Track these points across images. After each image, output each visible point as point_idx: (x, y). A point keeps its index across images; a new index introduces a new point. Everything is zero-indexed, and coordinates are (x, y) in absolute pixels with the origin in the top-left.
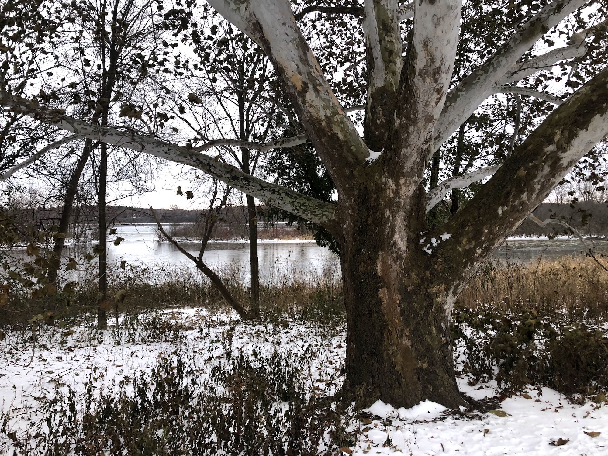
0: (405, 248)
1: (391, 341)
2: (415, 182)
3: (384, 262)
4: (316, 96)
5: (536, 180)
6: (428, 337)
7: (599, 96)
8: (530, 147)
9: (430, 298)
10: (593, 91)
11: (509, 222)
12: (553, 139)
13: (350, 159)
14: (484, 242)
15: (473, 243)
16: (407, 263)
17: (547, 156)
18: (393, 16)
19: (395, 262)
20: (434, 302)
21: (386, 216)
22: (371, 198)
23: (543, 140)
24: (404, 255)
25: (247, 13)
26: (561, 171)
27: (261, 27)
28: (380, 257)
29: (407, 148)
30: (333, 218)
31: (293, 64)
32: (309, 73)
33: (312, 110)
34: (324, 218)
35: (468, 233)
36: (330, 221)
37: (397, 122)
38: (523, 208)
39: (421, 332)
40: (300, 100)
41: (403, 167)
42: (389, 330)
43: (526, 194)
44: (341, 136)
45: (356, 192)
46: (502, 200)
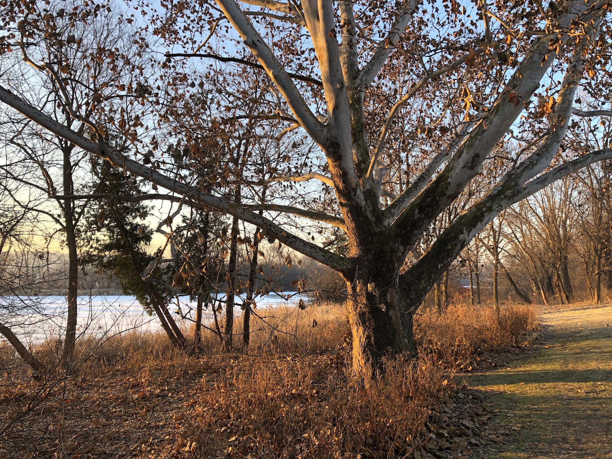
1: (400, 340)
3: (391, 294)
8: (452, 234)
14: (431, 283)
19: (396, 294)
21: (395, 266)
22: (386, 256)
28: (389, 291)
30: (350, 267)
34: (344, 266)
35: (425, 278)
40: (353, 194)
45: (373, 252)
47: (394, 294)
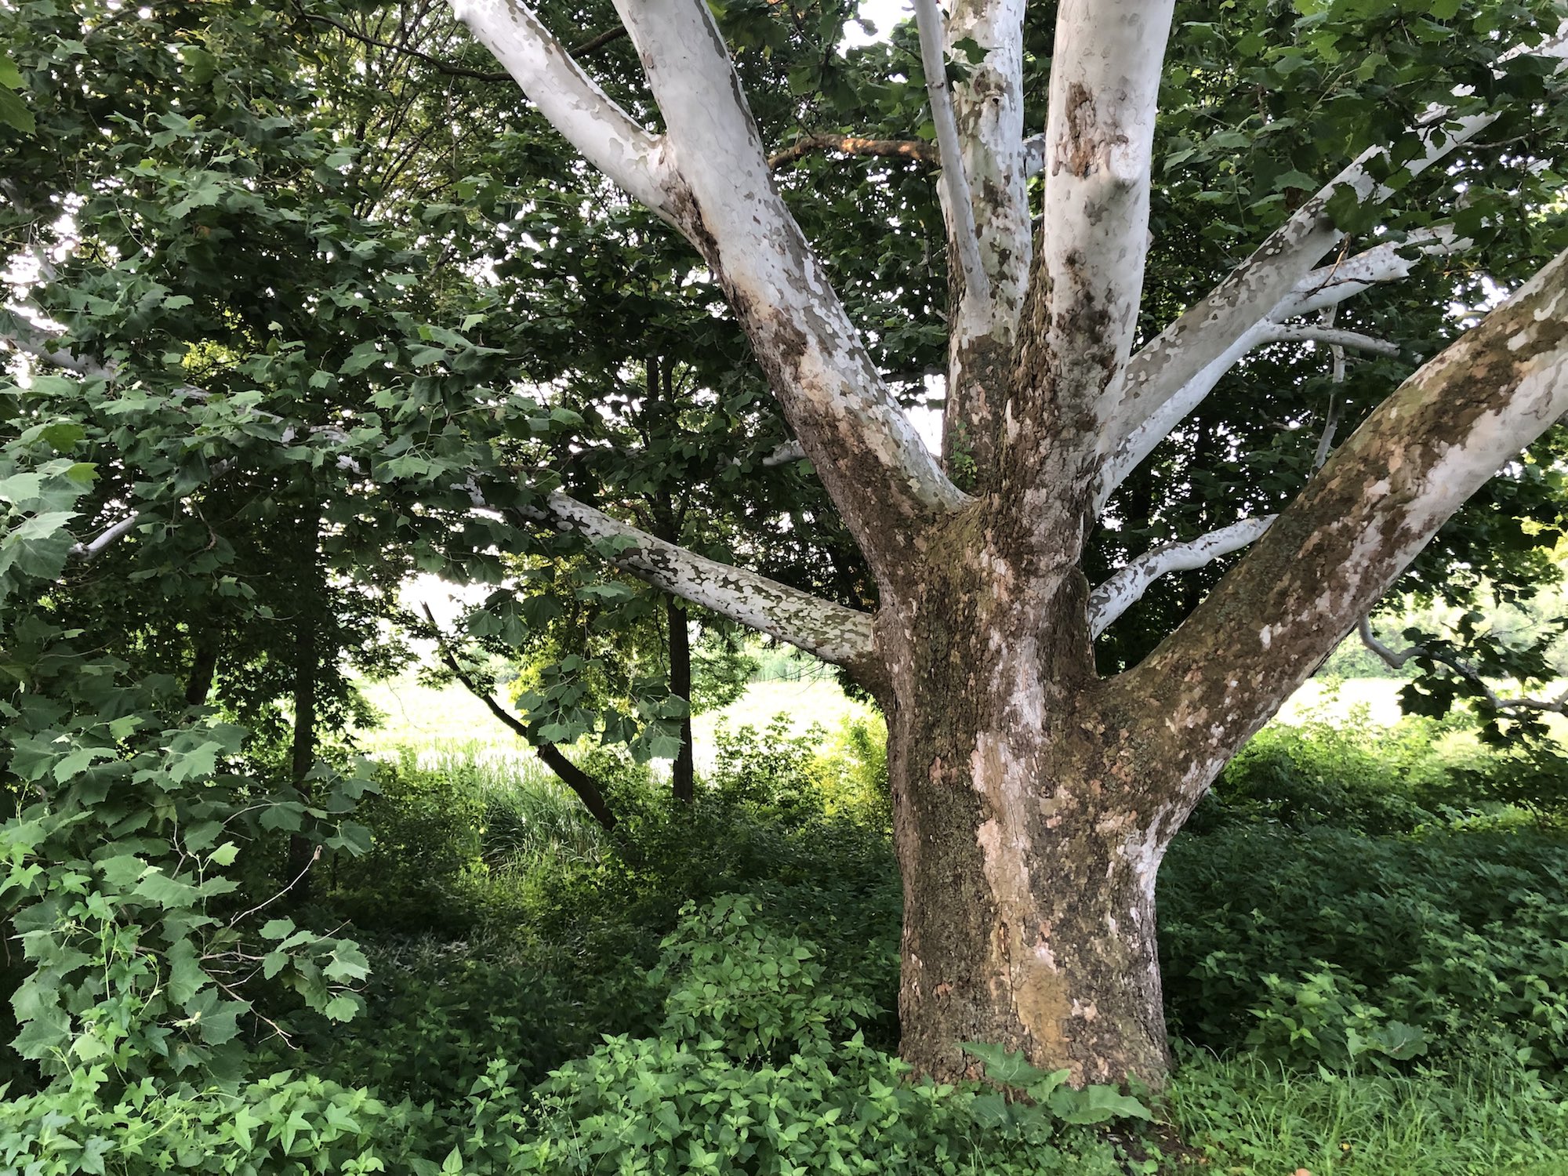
0: (1039, 725)
1: (1007, 952)
2: (1060, 567)
3: (990, 755)
4: (826, 363)
5: (1348, 564)
6: (1098, 944)
7: (1492, 367)
9: (1100, 846)
10: (1476, 355)
11: (1288, 661)
12: (1385, 468)
13: (906, 508)
14: (1229, 710)
15: (1204, 712)
16: (1046, 761)
17: (1373, 506)
18: (1009, 167)
19: (1017, 757)
20: (1112, 856)
21: (992, 645)
22: (958, 602)
23: (1362, 467)
24: (1038, 740)
25: (664, 169)
26: (1407, 543)
27: (695, 203)
28: (980, 744)
29: (1037, 489)
30: (870, 647)
31: (772, 291)
32: (808, 310)
33: (815, 396)
34: (847, 646)
36: (860, 655)
37: (1012, 427)
38: (1319, 630)
39: (1080, 930)
40: (787, 373)
41: (1029, 532)
42: (1004, 925)
43: (1327, 594)
44: (885, 458)
45: (921, 588)
46: (1270, 610)
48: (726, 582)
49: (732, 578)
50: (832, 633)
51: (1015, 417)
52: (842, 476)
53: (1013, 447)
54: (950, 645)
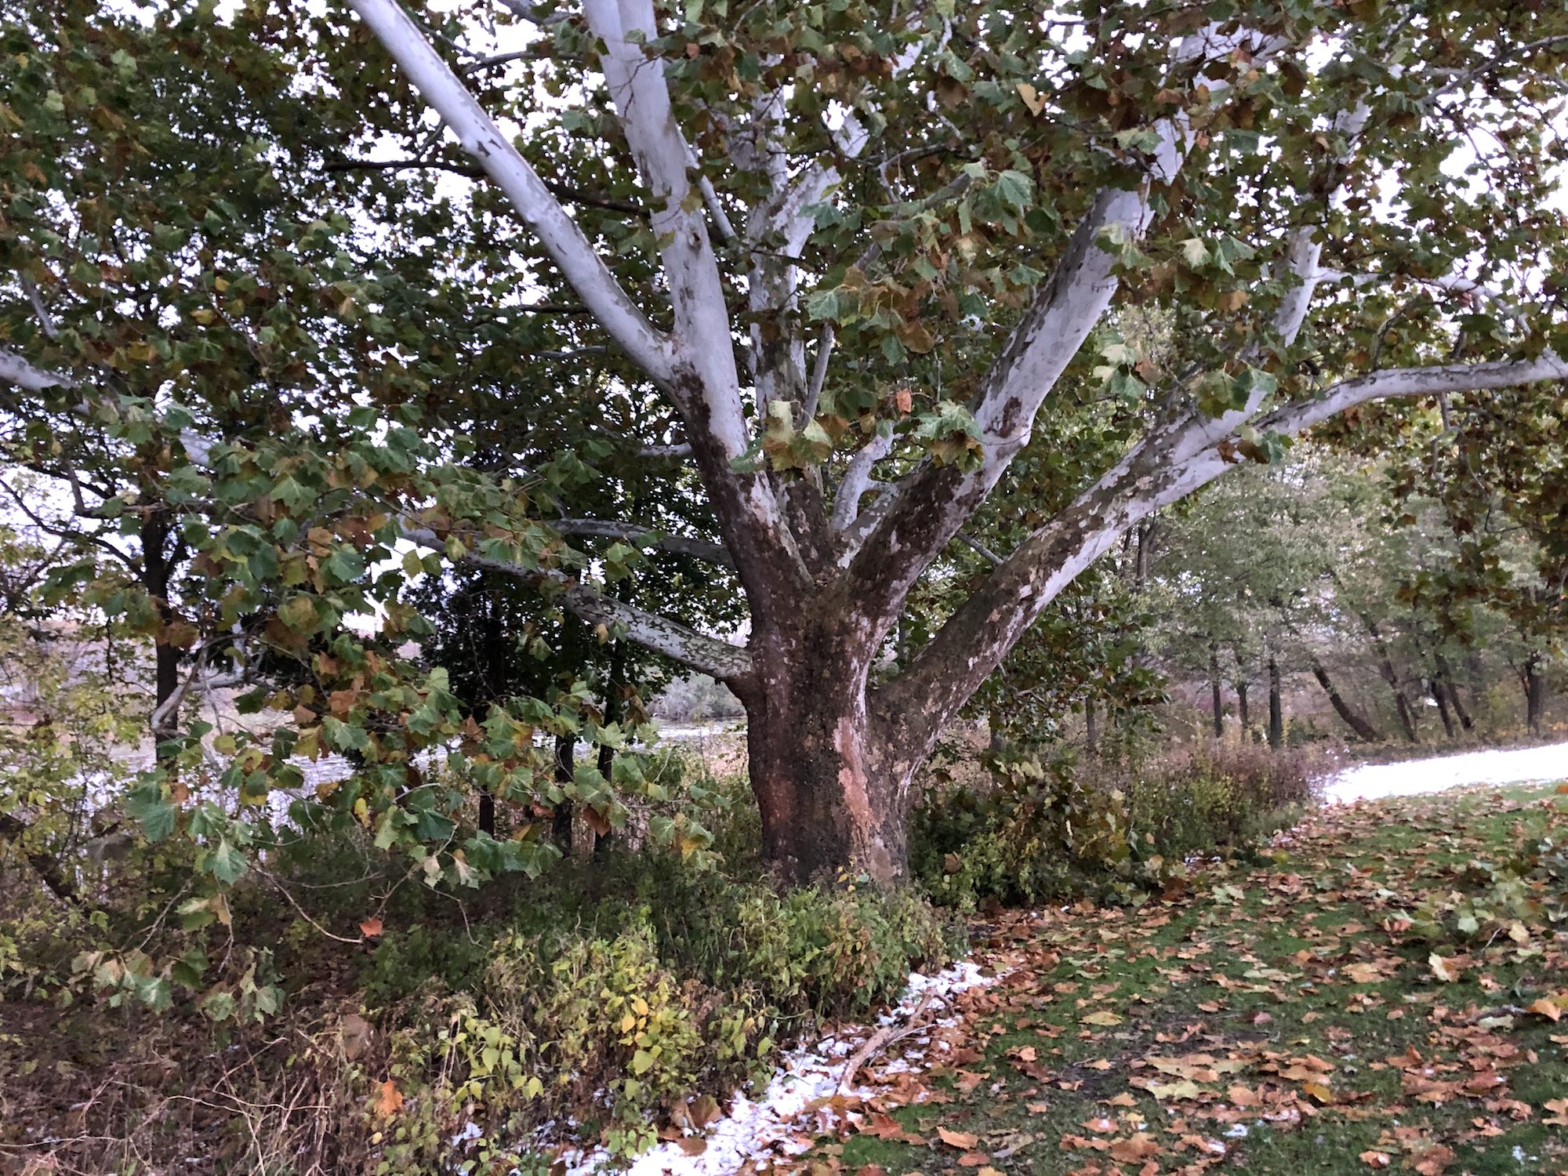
0: (864, 715)
1: (862, 841)
3: (844, 733)
5: (1009, 627)
8: (1003, 586)
12: (1028, 580)
13: (798, 585)
16: (868, 733)
17: (1022, 598)
19: (857, 731)
22: (830, 641)
23: (1017, 578)
24: (864, 722)
25: (676, 360)
27: (701, 385)
28: (839, 725)
33: (757, 512)
34: (735, 668)
36: (746, 672)
37: (896, 547)
40: (742, 497)
42: (857, 827)
45: (801, 632)
46: (973, 650)
47: (852, 731)
48: (653, 625)
49: (658, 621)
50: (726, 659)
51: (898, 541)
52: (764, 561)
53: (892, 557)
54: (823, 667)
